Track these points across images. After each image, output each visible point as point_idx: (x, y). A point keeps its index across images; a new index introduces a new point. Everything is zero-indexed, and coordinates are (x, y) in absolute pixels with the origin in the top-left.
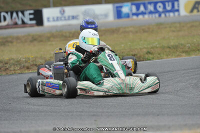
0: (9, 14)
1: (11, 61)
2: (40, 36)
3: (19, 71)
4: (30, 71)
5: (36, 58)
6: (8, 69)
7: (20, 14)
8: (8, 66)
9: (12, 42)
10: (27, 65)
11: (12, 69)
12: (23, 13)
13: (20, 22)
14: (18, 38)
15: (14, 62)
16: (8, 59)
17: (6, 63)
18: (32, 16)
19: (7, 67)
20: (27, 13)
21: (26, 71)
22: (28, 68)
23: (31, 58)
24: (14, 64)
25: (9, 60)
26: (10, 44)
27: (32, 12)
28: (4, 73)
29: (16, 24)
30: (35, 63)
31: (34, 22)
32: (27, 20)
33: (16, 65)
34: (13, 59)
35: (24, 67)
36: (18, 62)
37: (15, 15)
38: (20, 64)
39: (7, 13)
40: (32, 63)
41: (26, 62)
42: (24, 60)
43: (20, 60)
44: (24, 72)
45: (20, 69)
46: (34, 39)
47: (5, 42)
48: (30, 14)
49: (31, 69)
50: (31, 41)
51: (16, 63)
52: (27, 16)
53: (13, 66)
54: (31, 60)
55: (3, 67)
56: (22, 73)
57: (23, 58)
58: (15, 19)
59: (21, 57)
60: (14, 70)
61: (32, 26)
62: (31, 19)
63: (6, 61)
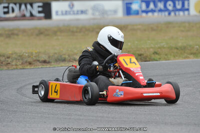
0: (18, 5)
1: (14, 56)
2: (46, 30)
3: (21, 67)
4: (33, 67)
5: (39, 53)
6: (9, 63)
7: (29, 6)
8: (9, 60)
9: (17, 35)
10: (29, 60)
11: (14, 63)
12: (31, 5)
13: (28, 15)
14: (24, 31)
15: (16, 57)
16: (10, 52)
17: (8, 58)
18: (40, 9)
19: (9, 62)
20: (36, 5)
21: (29, 67)
22: (30, 64)
23: (34, 53)
24: (16, 59)
25: (12, 54)
26: (16, 37)
27: (41, 4)
28: (5, 68)
29: (24, 16)
30: (37, 58)
31: (42, 15)
32: (35, 12)
33: (19, 60)
34: (15, 53)
35: (26, 62)
36: (21, 57)
37: (23, 7)
38: (22, 59)
39: (15, 4)
40: (35, 58)
41: (29, 57)
42: (27, 55)
43: (23, 55)
44: (26, 67)
45: (22, 64)
46: (41, 33)
47: (11, 34)
48: (39, 7)
49: (33, 64)
50: (37, 35)
51: (19, 58)
52: (36, 9)
53: (15, 61)
54: (34, 55)
55: (4, 61)
56: (23, 69)
57: (26, 53)
58: (23, 11)
59: (24, 51)
60: (16, 65)
61: (40, 19)
62: (39, 12)
63: (8, 55)
